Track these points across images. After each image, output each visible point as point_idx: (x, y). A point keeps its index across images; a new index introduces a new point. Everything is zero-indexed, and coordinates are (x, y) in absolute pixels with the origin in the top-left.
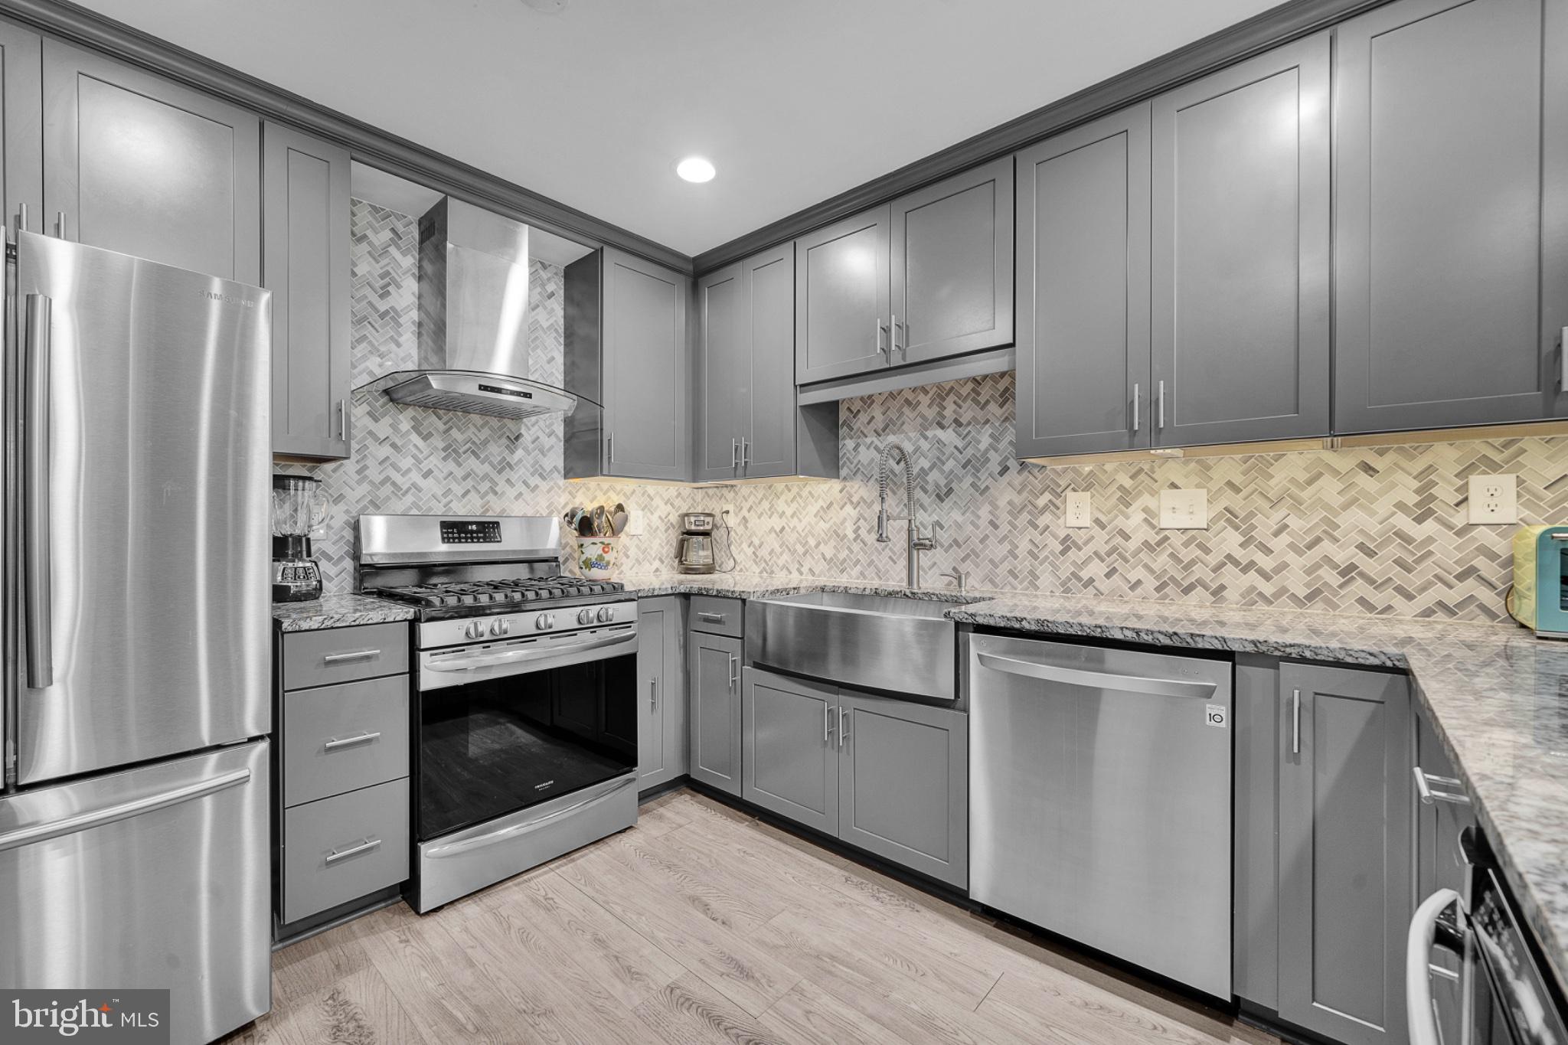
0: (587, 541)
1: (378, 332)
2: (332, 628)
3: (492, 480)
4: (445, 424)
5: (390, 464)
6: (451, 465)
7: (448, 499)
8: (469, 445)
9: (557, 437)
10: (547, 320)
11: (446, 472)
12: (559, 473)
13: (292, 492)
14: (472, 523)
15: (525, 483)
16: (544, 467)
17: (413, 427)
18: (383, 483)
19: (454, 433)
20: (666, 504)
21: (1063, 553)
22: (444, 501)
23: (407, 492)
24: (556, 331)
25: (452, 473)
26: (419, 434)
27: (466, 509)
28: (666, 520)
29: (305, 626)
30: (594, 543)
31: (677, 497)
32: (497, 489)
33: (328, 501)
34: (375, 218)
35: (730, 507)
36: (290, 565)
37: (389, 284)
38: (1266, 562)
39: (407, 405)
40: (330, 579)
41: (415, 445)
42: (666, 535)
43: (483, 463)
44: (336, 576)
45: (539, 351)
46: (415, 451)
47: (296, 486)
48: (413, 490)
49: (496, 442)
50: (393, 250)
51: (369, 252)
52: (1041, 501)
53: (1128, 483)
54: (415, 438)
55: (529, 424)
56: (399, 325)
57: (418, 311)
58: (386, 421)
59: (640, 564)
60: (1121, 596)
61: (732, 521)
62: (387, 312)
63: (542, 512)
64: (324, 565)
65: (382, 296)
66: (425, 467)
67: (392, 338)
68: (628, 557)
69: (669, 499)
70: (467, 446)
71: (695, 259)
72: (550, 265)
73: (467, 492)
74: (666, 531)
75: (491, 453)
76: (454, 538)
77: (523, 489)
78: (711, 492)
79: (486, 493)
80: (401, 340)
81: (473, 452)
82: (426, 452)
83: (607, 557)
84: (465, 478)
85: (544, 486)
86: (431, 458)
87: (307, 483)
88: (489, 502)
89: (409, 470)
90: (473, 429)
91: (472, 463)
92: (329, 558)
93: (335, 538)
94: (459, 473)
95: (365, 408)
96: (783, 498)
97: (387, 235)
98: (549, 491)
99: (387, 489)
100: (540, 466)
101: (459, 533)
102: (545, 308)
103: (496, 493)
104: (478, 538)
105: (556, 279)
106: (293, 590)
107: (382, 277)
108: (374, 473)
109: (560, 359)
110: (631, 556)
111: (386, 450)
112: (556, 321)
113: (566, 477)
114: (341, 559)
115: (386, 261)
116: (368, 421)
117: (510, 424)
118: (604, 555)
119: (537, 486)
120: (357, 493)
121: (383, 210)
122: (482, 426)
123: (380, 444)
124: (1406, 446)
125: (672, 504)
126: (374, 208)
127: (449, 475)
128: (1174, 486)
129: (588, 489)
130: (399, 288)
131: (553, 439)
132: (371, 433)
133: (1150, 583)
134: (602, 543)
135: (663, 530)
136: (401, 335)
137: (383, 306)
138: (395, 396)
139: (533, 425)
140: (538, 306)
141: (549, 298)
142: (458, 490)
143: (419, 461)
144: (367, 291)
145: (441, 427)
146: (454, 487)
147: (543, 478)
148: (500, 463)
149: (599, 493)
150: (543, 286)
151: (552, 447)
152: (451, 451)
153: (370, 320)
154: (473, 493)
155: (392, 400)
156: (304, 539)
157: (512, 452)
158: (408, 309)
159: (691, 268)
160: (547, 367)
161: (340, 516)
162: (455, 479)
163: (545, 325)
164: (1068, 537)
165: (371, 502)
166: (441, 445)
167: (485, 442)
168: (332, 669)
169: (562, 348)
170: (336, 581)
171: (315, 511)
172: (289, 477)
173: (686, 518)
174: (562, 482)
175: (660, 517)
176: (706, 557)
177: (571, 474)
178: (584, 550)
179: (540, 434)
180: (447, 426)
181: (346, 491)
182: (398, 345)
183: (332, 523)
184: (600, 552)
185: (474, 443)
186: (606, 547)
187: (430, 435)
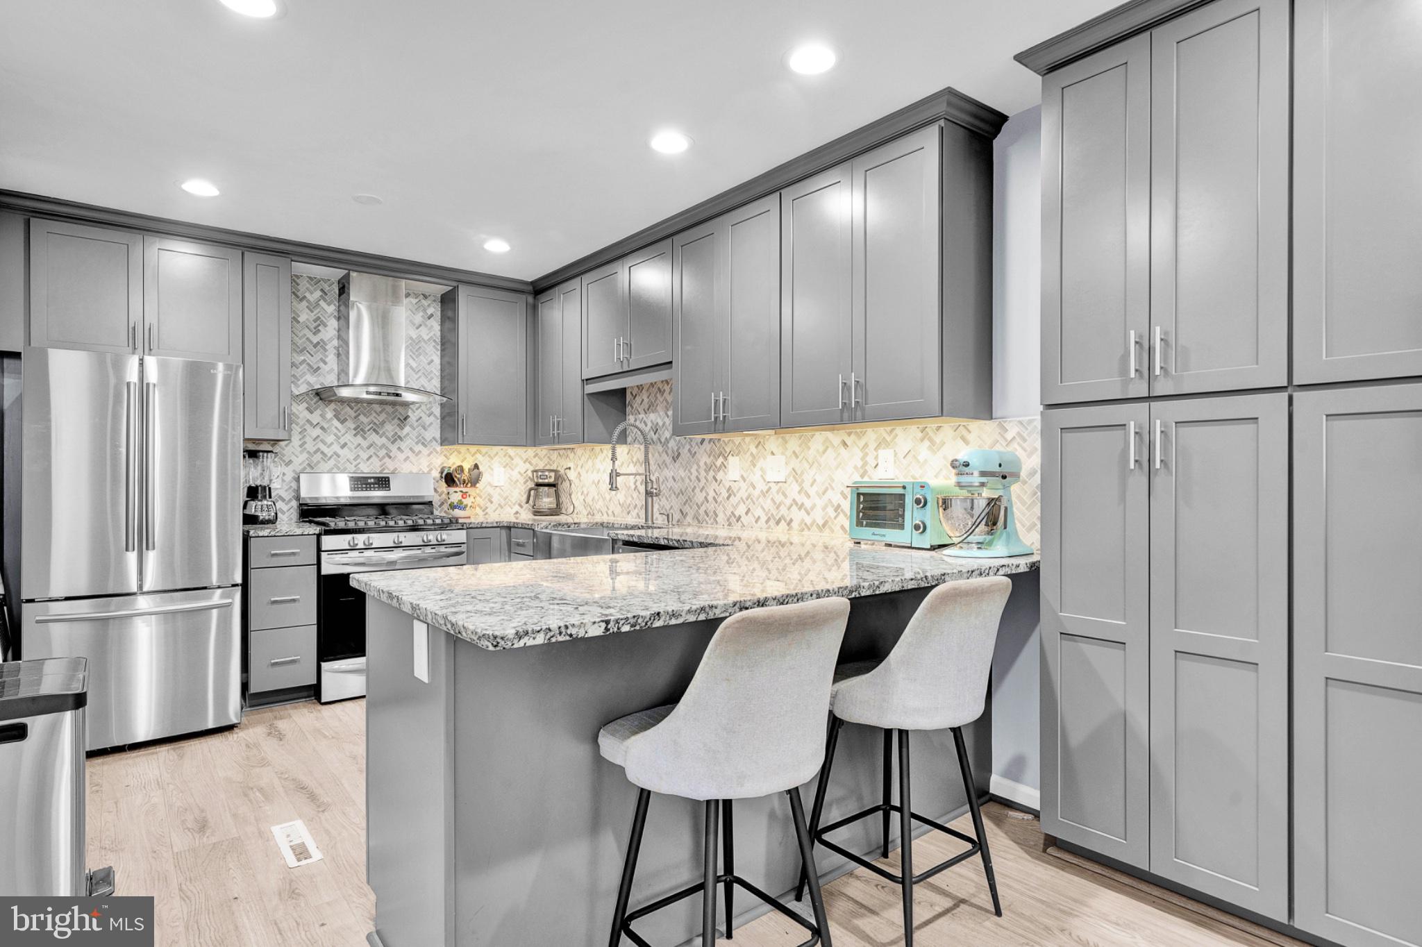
0: (452, 490)
1: (312, 356)
2: (275, 536)
3: (387, 448)
4: (355, 412)
5: (321, 440)
6: (359, 439)
7: (358, 462)
8: (372, 425)
9: (435, 416)
10: (428, 334)
11: (356, 444)
12: (437, 442)
13: (261, 460)
14: (371, 478)
15: (411, 449)
16: (426, 438)
17: (335, 416)
18: (315, 452)
19: (362, 418)
20: (525, 462)
21: (728, 498)
22: (355, 463)
23: (331, 457)
24: (435, 341)
25: (360, 444)
26: (338, 419)
27: (370, 468)
28: (525, 475)
29: (261, 534)
30: (456, 492)
31: (535, 457)
32: (391, 454)
33: (281, 465)
34: (311, 285)
35: (571, 465)
36: (260, 503)
37: (319, 325)
38: (808, 504)
39: (331, 401)
40: (283, 513)
41: (336, 428)
42: (525, 486)
43: (381, 437)
44: (288, 511)
45: (421, 357)
46: (335, 431)
47: (263, 456)
48: (335, 456)
49: (390, 422)
50: (322, 303)
51: (307, 307)
52: (719, 463)
53: (754, 451)
54: (336, 422)
55: (414, 409)
56: (325, 350)
57: (338, 339)
58: (318, 412)
59: (502, 508)
60: (752, 527)
61: (572, 475)
62: (318, 343)
63: (424, 470)
64: (280, 505)
65: (315, 334)
66: (342, 441)
67: (321, 359)
68: (492, 502)
69: (527, 459)
70: (370, 426)
71: (532, 283)
72: (430, 296)
73: (371, 457)
74: (525, 483)
75: (386, 430)
76: (358, 488)
77: (410, 454)
78: (561, 452)
79: (384, 457)
80: (327, 360)
81: (374, 430)
82: (343, 432)
83: (465, 501)
84: (369, 448)
85: (425, 451)
86: (346, 435)
87: (269, 454)
88: (385, 463)
89: (332, 443)
90: (374, 415)
91: (373, 437)
92: (283, 500)
93: (287, 488)
94: (365, 444)
95: (305, 405)
96: (599, 458)
97: (318, 294)
98: (429, 455)
99: (319, 455)
100: (422, 437)
101: (362, 485)
102: (426, 326)
103: (390, 457)
104: (374, 488)
105: (434, 304)
106: (261, 518)
107: (315, 321)
108: (310, 446)
109: (437, 361)
110: (494, 502)
111: (318, 431)
112: (434, 335)
113: (441, 445)
114: (290, 500)
115: (318, 310)
116: (306, 413)
117: (400, 409)
118: (463, 500)
119: (420, 452)
120: (300, 460)
121: (315, 278)
122: (381, 412)
123: (314, 427)
124: (858, 430)
125: (530, 463)
126: (310, 278)
127: (358, 447)
128: (773, 453)
129: (460, 453)
130: (325, 327)
131: (432, 418)
132: (308, 421)
133: (764, 519)
134: (461, 491)
135: (522, 482)
136: (327, 356)
137: (315, 340)
138: (323, 397)
139: (417, 409)
140: (421, 325)
141: (429, 319)
142: (364, 456)
143: (339, 438)
144: (306, 331)
145: (353, 414)
146: (361, 453)
147: (425, 446)
148: (393, 436)
149: (468, 456)
150: (425, 310)
151: (431, 424)
152: (359, 430)
153: (308, 349)
154: (374, 457)
155: (321, 399)
156: (267, 488)
157: (402, 429)
158: (331, 340)
159: (531, 288)
160: (427, 367)
161: (290, 473)
162: (362, 448)
163: (426, 338)
164: (730, 488)
165: (309, 465)
166: (353, 426)
167: (383, 423)
168: (275, 559)
169: (439, 353)
170: (287, 514)
171: (273, 470)
172: (259, 451)
173: (535, 473)
174: (439, 448)
175: (520, 473)
176: (550, 503)
177: (446, 443)
178: (450, 496)
179: (422, 415)
180: (357, 413)
181: (293, 458)
182: (325, 363)
183: (285, 478)
184: (460, 498)
185: (375, 423)
186: (464, 495)
187: (345, 420)
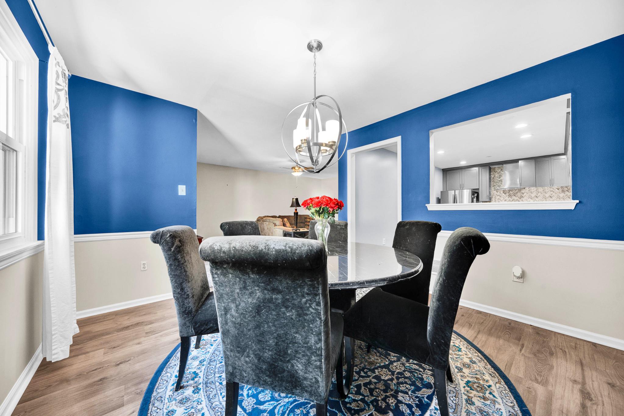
5: (500, 199)
6: (510, 198)
11: (509, 200)
17: (503, 192)
34: (498, 168)
41: (503, 196)
43: (516, 197)
50: (501, 172)
54: (503, 194)
56: (502, 181)
65: (499, 179)
66: (505, 199)
75: (518, 195)
81: (514, 195)
82: (505, 197)
89: (502, 200)
90: (514, 191)
94: (511, 200)
107: (499, 176)
111: (499, 197)
116: (496, 192)
130: (502, 177)
132: (497, 195)
144: (497, 178)
152: (510, 196)
153: (498, 182)
166: (508, 195)
167: (517, 193)
182: (502, 184)
187: (506, 193)
